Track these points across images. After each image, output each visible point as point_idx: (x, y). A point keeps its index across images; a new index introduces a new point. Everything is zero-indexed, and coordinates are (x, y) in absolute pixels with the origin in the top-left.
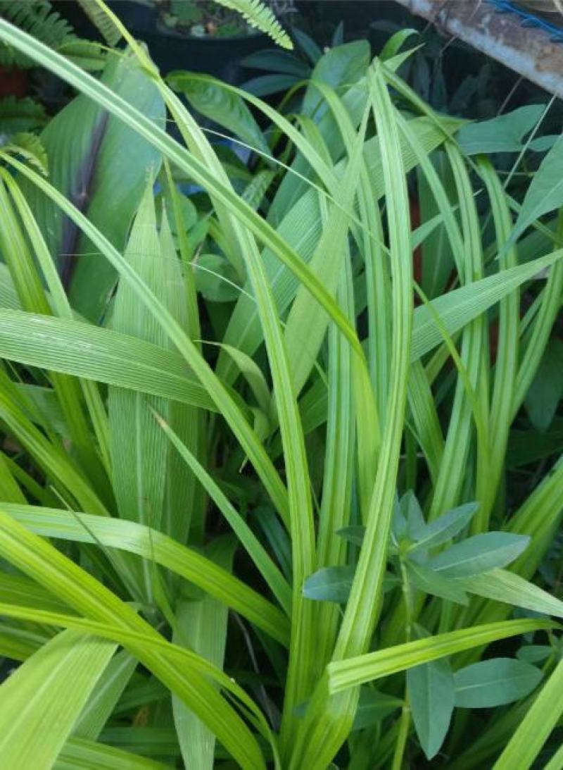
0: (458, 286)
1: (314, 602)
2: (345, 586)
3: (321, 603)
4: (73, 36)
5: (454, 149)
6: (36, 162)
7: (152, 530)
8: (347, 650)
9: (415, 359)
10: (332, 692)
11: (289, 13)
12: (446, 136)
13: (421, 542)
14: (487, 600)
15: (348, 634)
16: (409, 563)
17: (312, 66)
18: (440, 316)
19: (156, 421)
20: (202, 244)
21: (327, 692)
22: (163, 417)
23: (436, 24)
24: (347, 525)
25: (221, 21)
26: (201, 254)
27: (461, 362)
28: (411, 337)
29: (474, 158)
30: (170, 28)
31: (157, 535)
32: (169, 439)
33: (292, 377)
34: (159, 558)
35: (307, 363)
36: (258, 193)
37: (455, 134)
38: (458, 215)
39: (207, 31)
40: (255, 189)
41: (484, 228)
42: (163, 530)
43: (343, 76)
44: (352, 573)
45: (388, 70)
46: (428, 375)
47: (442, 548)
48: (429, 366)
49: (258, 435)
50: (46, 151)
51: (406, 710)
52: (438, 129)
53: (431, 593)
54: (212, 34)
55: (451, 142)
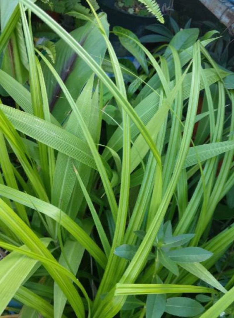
0: (209, 142)
1: (118, 257)
2: (132, 254)
3: (121, 258)
4: (80, 4)
5: (222, 85)
6: (51, 56)
7: (62, 212)
8: (126, 280)
9: (184, 168)
10: (115, 295)
11: (169, 11)
12: (220, 78)
13: (167, 244)
14: (188, 273)
15: (129, 273)
16: (161, 251)
17: (174, 34)
18: (198, 153)
19: (74, 169)
20: (110, 101)
21: (114, 295)
22: (77, 169)
23: (229, 29)
24: (139, 230)
25: (141, 8)
26: (108, 104)
27: (203, 172)
28: (186, 158)
29: (229, 90)
30: (120, 7)
31: (63, 214)
32: (77, 178)
33: (130, 165)
34: (62, 223)
35: (138, 160)
36: (138, 84)
37: (224, 79)
38: (216, 113)
39: (135, 11)
40: (137, 82)
41: (226, 121)
42: (67, 212)
43: (185, 42)
44: (136, 249)
45: (202, 45)
46: (188, 175)
47: (175, 248)
48: (189, 172)
49: (111, 185)
50: (56, 53)
51: (145, 307)
52: (218, 75)
53: (165, 266)
54: (136, 13)
55: (221, 82)
